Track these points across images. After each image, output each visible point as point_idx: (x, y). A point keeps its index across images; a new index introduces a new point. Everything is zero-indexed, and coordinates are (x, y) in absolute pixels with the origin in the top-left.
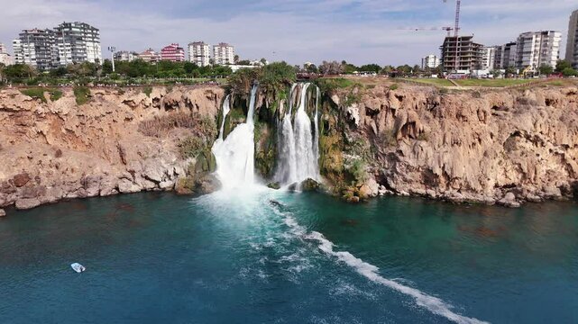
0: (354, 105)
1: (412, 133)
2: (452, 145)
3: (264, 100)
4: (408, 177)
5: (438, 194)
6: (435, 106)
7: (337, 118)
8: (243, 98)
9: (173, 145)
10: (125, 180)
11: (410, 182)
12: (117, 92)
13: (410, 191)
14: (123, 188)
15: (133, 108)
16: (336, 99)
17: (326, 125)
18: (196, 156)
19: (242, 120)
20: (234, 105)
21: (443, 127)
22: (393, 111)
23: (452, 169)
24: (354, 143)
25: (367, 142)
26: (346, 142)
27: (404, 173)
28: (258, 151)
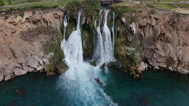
0: (133, 23)
1: (162, 39)
2: (183, 46)
3: (86, 20)
4: (160, 60)
5: (174, 69)
6: (174, 23)
7: (124, 30)
8: (74, 17)
9: (40, 46)
10: (18, 69)
11: (160, 62)
12: (4, 17)
13: (159, 67)
14: (17, 74)
15: (15, 25)
16: (124, 20)
17: (118, 32)
18: (53, 52)
19: (74, 29)
20: (69, 20)
21: (178, 36)
22: (153, 26)
23: (182, 58)
24: (132, 41)
25: (138, 41)
26: (128, 41)
27: (158, 59)
28: (84, 46)
